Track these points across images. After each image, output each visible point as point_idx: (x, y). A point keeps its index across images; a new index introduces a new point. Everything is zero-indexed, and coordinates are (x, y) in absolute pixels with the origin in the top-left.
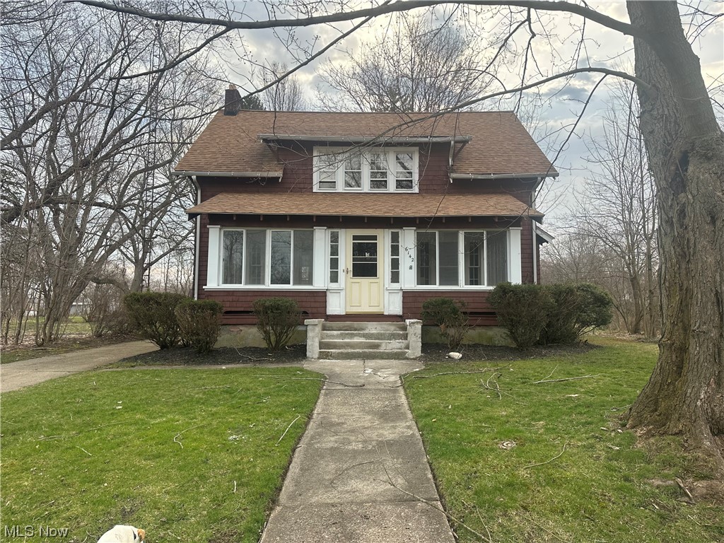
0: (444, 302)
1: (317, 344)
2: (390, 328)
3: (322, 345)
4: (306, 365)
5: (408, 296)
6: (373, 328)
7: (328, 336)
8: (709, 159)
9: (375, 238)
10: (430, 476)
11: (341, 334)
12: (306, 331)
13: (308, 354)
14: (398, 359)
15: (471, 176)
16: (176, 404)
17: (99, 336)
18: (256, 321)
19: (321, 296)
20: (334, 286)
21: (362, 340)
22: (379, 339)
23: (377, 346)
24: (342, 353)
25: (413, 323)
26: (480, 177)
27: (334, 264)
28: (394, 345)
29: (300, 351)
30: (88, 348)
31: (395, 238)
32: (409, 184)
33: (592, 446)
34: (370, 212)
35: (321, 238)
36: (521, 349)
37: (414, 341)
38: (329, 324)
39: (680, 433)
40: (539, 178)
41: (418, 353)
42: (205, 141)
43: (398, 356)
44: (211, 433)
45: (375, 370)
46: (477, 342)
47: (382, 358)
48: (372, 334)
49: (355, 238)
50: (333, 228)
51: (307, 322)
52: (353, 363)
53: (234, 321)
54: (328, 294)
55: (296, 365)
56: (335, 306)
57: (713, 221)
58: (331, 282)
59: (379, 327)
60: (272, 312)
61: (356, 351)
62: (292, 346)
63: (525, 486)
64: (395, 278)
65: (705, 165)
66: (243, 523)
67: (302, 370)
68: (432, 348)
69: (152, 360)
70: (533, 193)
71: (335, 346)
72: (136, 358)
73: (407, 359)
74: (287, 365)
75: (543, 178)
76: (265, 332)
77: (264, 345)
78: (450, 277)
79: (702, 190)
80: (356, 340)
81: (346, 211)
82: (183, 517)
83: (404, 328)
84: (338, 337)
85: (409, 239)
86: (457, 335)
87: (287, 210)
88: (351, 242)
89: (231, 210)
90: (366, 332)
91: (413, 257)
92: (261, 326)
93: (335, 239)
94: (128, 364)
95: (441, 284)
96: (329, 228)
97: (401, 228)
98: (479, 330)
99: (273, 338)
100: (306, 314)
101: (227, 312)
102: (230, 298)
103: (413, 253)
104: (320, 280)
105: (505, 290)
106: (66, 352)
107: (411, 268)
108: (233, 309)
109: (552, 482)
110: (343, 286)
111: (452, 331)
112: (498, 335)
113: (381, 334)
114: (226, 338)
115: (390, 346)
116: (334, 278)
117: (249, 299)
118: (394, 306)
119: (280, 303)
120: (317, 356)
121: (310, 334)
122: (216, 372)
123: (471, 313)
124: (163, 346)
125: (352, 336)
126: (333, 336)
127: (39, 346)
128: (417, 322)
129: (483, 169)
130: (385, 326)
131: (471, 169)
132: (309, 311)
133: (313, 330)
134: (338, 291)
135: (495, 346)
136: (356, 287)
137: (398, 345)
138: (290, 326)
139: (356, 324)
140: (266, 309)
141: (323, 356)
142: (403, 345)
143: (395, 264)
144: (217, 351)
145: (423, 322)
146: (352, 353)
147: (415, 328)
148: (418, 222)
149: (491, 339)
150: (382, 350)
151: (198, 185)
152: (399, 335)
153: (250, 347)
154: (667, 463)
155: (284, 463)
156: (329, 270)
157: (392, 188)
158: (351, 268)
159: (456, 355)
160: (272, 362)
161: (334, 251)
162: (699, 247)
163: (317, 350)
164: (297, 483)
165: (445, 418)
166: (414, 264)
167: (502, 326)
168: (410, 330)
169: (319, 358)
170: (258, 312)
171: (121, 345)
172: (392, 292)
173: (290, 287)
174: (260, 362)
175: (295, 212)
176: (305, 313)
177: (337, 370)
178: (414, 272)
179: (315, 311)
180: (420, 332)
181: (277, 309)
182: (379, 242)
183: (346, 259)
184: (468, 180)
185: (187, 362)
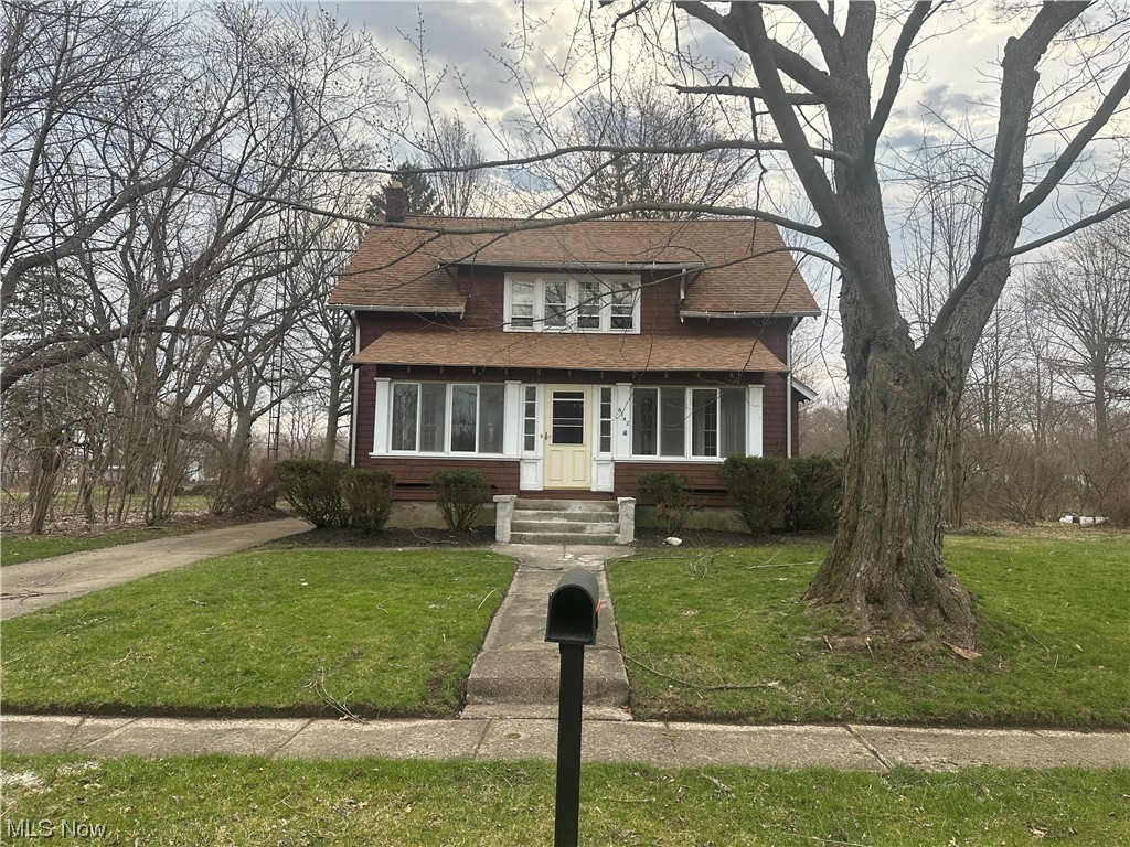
0: (663, 477)
1: (508, 526)
2: (599, 507)
3: (514, 527)
4: (495, 549)
5: (621, 469)
6: (577, 507)
7: (521, 516)
8: (887, 349)
9: (581, 395)
10: (615, 634)
11: (538, 514)
12: (495, 510)
13: (497, 537)
14: (606, 544)
15: (706, 314)
16: (363, 582)
17: (219, 513)
18: (435, 496)
19: (514, 467)
20: (529, 454)
21: (564, 521)
22: (583, 521)
23: (581, 529)
24: (538, 536)
25: (625, 502)
26: (718, 315)
27: (530, 427)
28: (603, 528)
29: (488, 534)
30: (210, 529)
31: (606, 396)
32: (627, 323)
33: (766, 614)
34: (575, 365)
35: (514, 395)
36: (757, 534)
37: (625, 524)
38: (522, 501)
39: (841, 601)
40: (796, 319)
41: (630, 538)
42: (364, 261)
43: (606, 541)
44: (410, 602)
45: (577, 556)
46: (705, 526)
47: (587, 544)
48: (576, 515)
49: (556, 395)
50: (528, 382)
51: (496, 498)
52: (551, 548)
53: (406, 496)
54: (522, 464)
55: (483, 549)
56: (530, 480)
57: (885, 408)
58: (526, 449)
59: (584, 507)
60: (455, 486)
61: (555, 534)
62: (477, 528)
63: (694, 639)
64: (606, 445)
65: (883, 355)
66: (456, 659)
67: (491, 553)
68: (647, 532)
69: (311, 541)
70: (788, 336)
71: (530, 528)
72: (290, 539)
73: (617, 544)
74: (474, 549)
75: (800, 319)
76: (447, 510)
77: (443, 526)
78: (675, 445)
79: (877, 380)
80: (556, 521)
81: (546, 361)
82: (406, 656)
83: (615, 508)
84: (533, 517)
85: (623, 398)
86: (679, 516)
87: (472, 360)
88: (551, 400)
89: (404, 359)
90: (568, 512)
91: (628, 419)
92: (441, 502)
93: (531, 395)
94: (284, 546)
95: (663, 454)
96: (524, 382)
97: (614, 383)
98: (708, 512)
99: (455, 518)
100: (495, 489)
101: (400, 485)
102: (402, 468)
103: (628, 414)
104: (512, 448)
105: (738, 464)
106: (186, 533)
107: (625, 433)
108: (406, 482)
109: (717, 637)
110: (540, 455)
111: (673, 513)
112: (730, 517)
113: (587, 515)
114: (398, 517)
115: (596, 530)
116: (530, 445)
117: (424, 469)
118: (604, 481)
119: (464, 475)
120: (508, 539)
121: (500, 513)
122: (394, 554)
123: (696, 491)
124: (321, 525)
125: (551, 516)
126: (527, 517)
127: (149, 525)
128: (630, 501)
129: (724, 306)
130: (591, 505)
131: (709, 305)
132: (498, 484)
133: (504, 508)
134: (534, 461)
135: (727, 532)
136: (556, 456)
137: (607, 529)
138: (476, 502)
139: (556, 502)
140: (448, 483)
141: (515, 539)
142: (613, 529)
143: (606, 428)
144: (388, 532)
145: (637, 501)
146: (551, 537)
147: (627, 507)
148: (634, 377)
149: (723, 522)
150: (586, 533)
151: (356, 322)
152: (608, 516)
153: (426, 529)
154: (822, 625)
155: (485, 623)
156: (523, 435)
157: (605, 326)
158: (550, 433)
159: (676, 541)
160: (454, 546)
161: (530, 411)
162: (872, 433)
163: (508, 532)
164: (497, 639)
165: (641, 595)
166: (629, 429)
167: (733, 507)
168: (622, 510)
169: (510, 542)
170: (437, 486)
171: (249, 525)
172: (601, 463)
173: (475, 455)
174: (440, 544)
175: (482, 362)
176: (493, 487)
177: (532, 554)
178: (629, 437)
179: (505, 485)
180: (633, 512)
181: (461, 483)
182: (587, 401)
183: (544, 422)
184: (704, 319)
185: (354, 544)
